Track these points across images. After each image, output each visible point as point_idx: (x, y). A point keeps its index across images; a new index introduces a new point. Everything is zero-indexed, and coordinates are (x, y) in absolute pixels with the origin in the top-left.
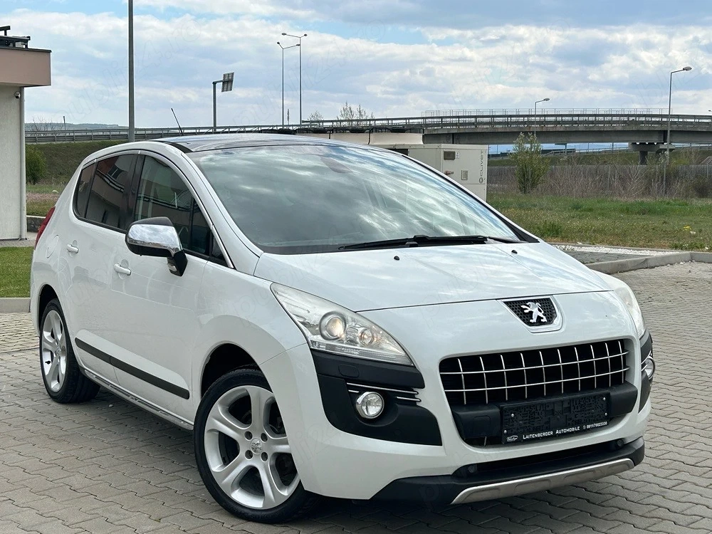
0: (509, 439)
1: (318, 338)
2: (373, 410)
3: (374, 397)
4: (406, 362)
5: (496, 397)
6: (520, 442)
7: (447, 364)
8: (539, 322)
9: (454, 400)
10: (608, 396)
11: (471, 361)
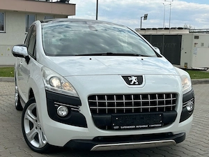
0: (115, 128)
1: (49, 86)
2: (64, 113)
3: (65, 108)
4: (77, 96)
5: (111, 111)
6: (119, 129)
7: (91, 97)
8: (134, 84)
9: (93, 111)
10: (162, 114)
11: (101, 97)
